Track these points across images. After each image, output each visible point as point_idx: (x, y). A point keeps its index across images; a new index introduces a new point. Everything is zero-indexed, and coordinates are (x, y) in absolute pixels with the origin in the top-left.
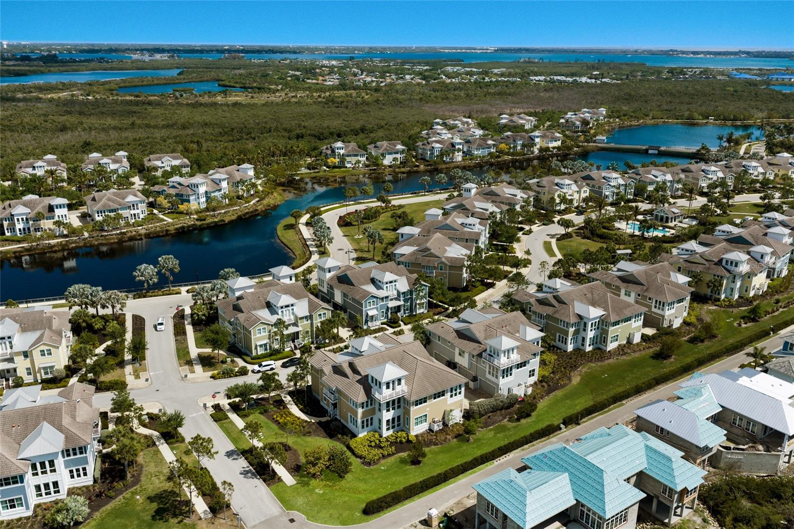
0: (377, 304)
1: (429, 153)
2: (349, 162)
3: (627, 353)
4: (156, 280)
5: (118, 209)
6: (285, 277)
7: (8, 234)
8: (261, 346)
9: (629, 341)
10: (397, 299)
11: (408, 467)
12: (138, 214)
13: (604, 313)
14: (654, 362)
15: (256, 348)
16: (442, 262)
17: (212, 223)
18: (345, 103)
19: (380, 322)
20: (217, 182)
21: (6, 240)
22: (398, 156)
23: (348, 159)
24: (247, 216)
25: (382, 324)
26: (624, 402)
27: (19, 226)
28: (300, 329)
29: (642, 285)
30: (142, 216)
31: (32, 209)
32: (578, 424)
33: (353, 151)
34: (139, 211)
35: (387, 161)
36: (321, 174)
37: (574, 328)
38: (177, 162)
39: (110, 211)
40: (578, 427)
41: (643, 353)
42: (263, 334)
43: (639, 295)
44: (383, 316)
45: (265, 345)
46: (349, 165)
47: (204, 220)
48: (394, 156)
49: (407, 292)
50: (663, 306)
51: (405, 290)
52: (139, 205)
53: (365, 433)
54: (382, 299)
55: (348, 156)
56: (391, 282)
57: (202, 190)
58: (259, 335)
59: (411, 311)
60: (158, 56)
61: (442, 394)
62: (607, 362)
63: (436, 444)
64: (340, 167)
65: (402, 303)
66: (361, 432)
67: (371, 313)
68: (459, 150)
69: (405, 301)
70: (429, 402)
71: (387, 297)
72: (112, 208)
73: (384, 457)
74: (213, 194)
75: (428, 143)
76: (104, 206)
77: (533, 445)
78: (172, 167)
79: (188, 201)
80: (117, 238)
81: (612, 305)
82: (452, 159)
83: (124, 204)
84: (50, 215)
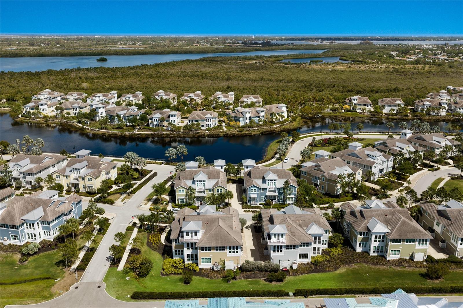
0: (258, 191)
1: (420, 108)
2: (359, 109)
3: (403, 265)
4: (174, 157)
5: (199, 121)
6: (218, 166)
7: (151, 126)
8: (181, 199)
9: (412, 258)
10: (275, 191)
11: (180, 283)
12: (211, 124)
13: (390, 231)
14: (419, 277)
15: (178, 200)
16: (324, 176)
17: (244, 134)
18: (405, 73)
19: (259, 203)
20: (258, 112)
21: (148, 129)
22: (395, 108)
23: (358, 107)
24: (267, 133)
25: (260, 204)
26: (357, 296)
27: (155, 123)
28: (205, 195)
29: (450, 220)
30: (212, 126)
31: (162, 115)
32: (306, 297)
33: (363, 102)
34: (211, 123)
35: (386, 110)
36: (338, 114)
37: (362, 236)
38: (254, 100)
39: (195, 121)
40: (305, 299)
41: (418, 269)
42: (182, 193)
43: (445, 228)
44: (262, 200)
45: (183, 199)
46: (358, 111)
47: (241, 132)
48: (392, 107)
49: (282, 188)
50: (457, 240)
51: (280, 187)
52: (212, 119)
53: (178, 258)
54: (263, 189)
55: (359, 105)
56: (272, 180)
57: (248, 115)
58: (179, 193)
59: (284, 201)
60: (324, 42)
61: (223, 248)
62: (379, 267)
63: (208, 277)
64: (352, 111)
65: (277, 194)
66: (175, 257)
67: (252, 196)
68: (444, 108)
69: (279, 194)
70: (211, 251)
71: (266, 189)
72: (196, 119)
73: (175, 273)
74: (253, 119)
75: (422, 101)
76: (193, 118)
77: (261, 299)
78: (252, 102)
79: (239, 121)
80: (193, 135)
81: (399, 227)
82: (438, 113)
83: (203, 118)
84: (168, 119)
